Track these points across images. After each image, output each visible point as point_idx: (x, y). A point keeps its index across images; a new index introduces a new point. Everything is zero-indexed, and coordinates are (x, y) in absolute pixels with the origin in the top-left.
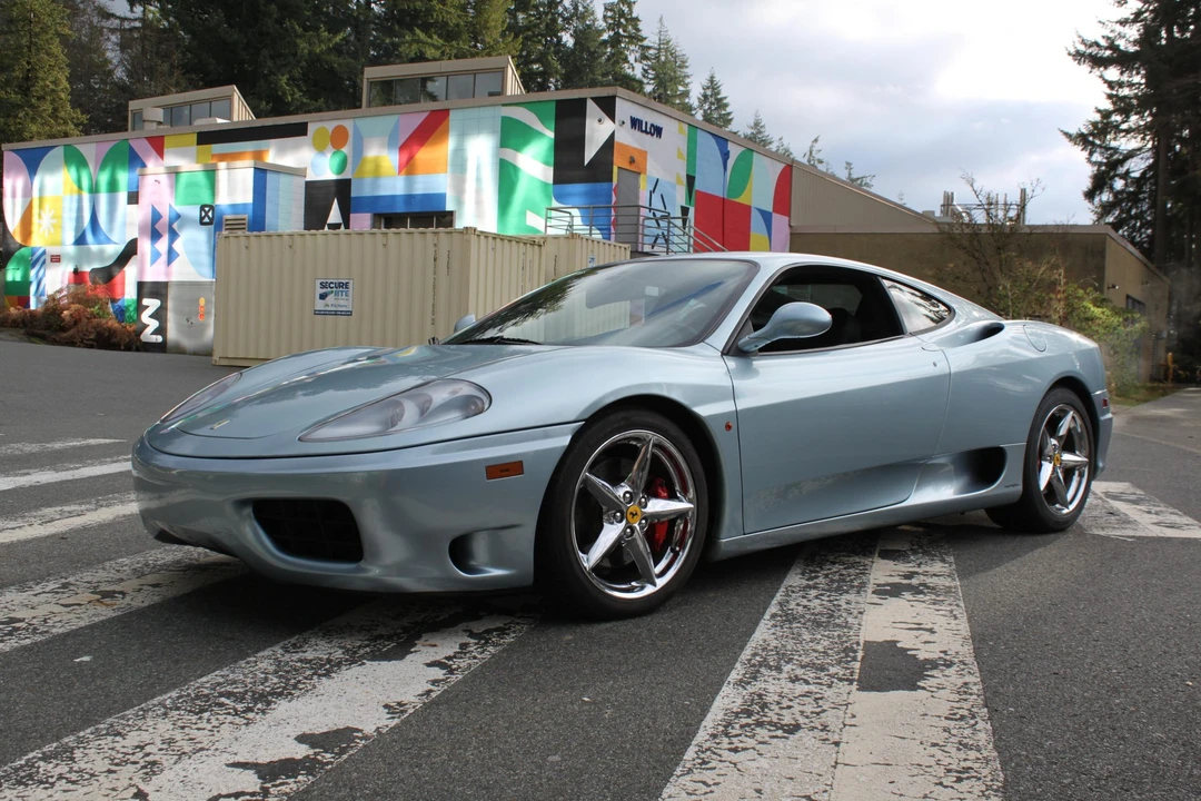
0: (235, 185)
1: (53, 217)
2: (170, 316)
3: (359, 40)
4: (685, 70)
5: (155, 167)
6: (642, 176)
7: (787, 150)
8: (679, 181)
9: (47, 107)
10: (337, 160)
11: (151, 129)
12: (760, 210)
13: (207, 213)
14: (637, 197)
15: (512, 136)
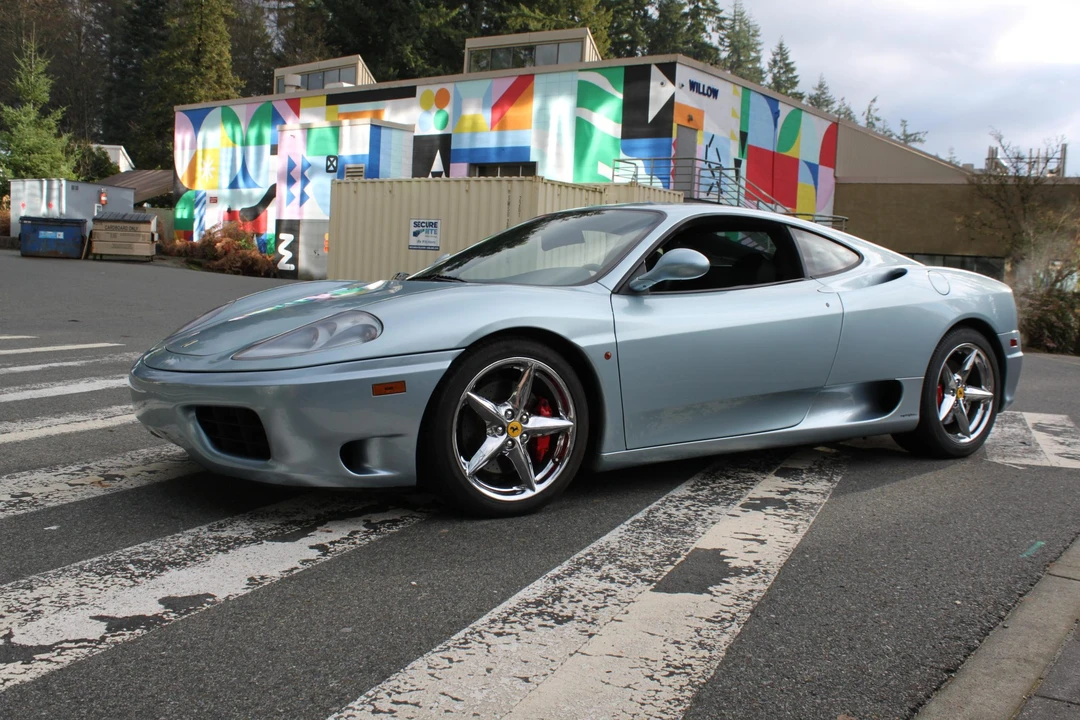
0: (355, 140)
1: (212, 166)
2: (302, 249)
3: (473, 15)
4: (758, 38)
5: (292, 124)
6: (699, 132)
7: (848, 109)
8: (732, 136)
9: (212, 75)
10: (441, 118)
11: (291, 92)
12: (807, 163)
13: (332, 163)
14: (695, 151)
15: (587, 97)
